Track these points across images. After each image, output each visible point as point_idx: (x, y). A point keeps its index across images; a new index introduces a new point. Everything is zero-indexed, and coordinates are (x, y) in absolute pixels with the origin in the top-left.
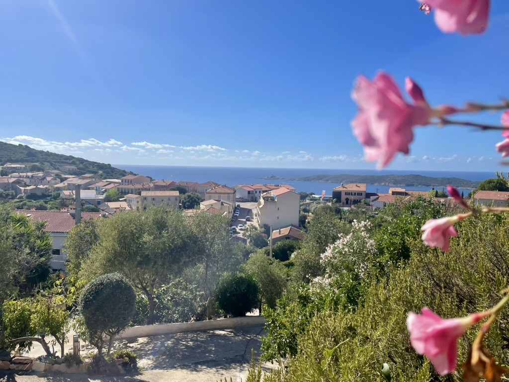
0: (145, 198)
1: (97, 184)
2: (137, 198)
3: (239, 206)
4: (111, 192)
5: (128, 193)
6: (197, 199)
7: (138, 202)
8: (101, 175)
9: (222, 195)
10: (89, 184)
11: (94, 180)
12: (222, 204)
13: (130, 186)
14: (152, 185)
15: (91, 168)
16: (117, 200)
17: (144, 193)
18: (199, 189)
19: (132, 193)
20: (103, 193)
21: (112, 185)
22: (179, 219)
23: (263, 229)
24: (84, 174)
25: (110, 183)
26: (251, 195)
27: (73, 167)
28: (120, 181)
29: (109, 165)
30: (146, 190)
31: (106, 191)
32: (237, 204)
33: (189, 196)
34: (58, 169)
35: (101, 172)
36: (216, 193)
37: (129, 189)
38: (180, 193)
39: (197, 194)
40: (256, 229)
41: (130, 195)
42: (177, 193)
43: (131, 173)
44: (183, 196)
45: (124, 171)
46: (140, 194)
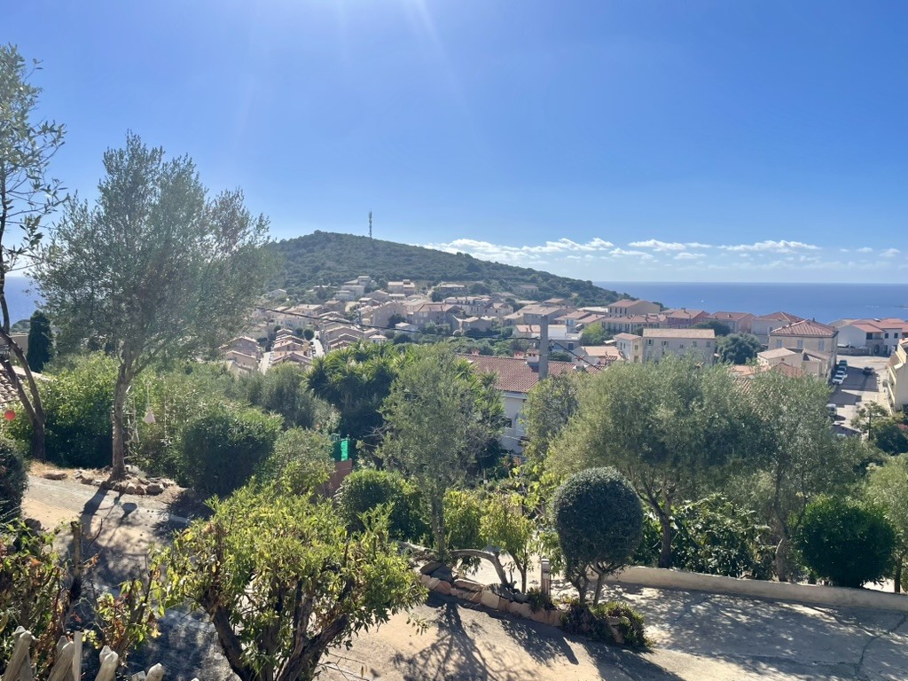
0: (650, 342)
1: (569, 316)
2: (635, 340)
3: (843, 363)
4: (591, 328)
5: (620, 332)
6: (751, 347)
7: (636, 347)
8: (576, 300)
9: (806, 340)
10: (557, 314)
11: (564, 308)
12: (806, 357)
13: (624, 320)
14: (662, 318)
15: (560, 289)
16: (601, 343)
17: (648, 333)
18: (756, 328)
19: (627, 332)
20: (579, 330)
21: (593, 317)
22: (725, 382)
23: (901, 415)
24: (549, 298)
25: (591, 313)
26: (874, 342)
27: (533, 287)
28: (607, 310)
29: (590, 282)
30: (652, 326)
31: (582, 327)
32: (840, 358)
33: (735, 340)
34: (510, 290)
35: (575, 295)
36: (792, 335)
37: (621, 325)
38: (716, 335)
39: (752, 336)
40: (884, 413)
41: (622, 335)
42: (709, 334)
43: (626, 296)
44: (722, 340)
45: (614, 293)
46: (640, 333)
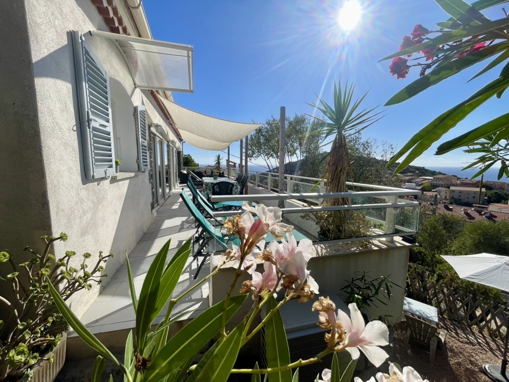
0: (453, 191)
1: (416, 180)
2: (446, 190)
4: (425, 185)
5: (439, 187)
6: (505, 196)
7: (446, 193)
8: (418, 174)
10: (411, 179)
11: (414, 177)
13: (441, 182)
14: (458, 182)
15: (411, 169)
16: (430, 191)
17: (452, 188)
19: (442, 187)
20: (420, 185)
21: (427, 181)
24: (406, 173)
25: (426, 179)
28: (432, 178)
29: (424, 168)
30: (454, 185)
31: (422, 184)
34: (391, 170)
35: (417, 172)
37: (439, 184)
38: (486, 190)
39: (505, 192)
41: (440, 188)
43: (440, 173)
44: (489, 192)
45: (435, 172)
46: (449, 188)
